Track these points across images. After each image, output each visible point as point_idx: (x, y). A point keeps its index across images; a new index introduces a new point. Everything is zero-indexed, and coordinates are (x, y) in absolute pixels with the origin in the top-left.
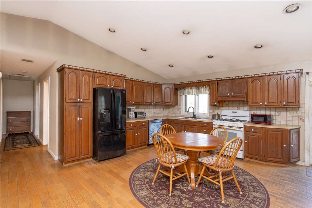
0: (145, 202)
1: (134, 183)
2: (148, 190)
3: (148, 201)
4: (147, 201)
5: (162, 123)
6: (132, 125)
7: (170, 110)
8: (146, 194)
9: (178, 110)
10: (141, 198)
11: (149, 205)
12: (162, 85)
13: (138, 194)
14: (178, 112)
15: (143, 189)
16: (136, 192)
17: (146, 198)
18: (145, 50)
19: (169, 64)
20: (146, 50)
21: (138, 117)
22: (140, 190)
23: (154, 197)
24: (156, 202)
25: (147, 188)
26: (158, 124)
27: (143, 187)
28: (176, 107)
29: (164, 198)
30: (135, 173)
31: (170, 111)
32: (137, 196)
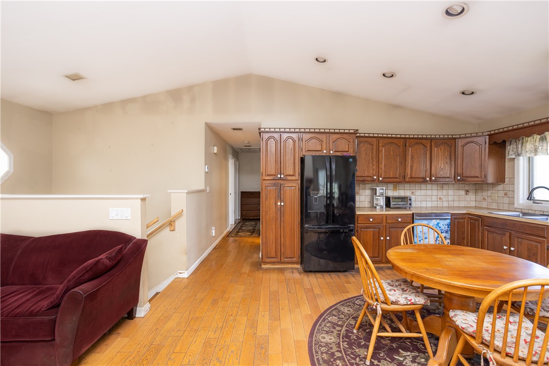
0: (316, 351)
1: (327, 317)
2: (339, 337)
3: (322, 353)
4: (320, 353)
5: (449, 221)
6: (371, 220)
7: (485, 194)
8: (329, 341)
9: (506, 194)
10: (315, 344)
11: (318, 359)
12: (456, 138)
13: (316, 336)
14: (506, 200)
15: (332, 332)
16: (317, 332)
17: (322, 347)
18: (391, 75)
19: (462, 89)
20: (393, 76)
21: (392, 206)
22: (326, 331)
23: (337, 351)
24: (332, 360)
25: (339, 334)
26: (438, 223)
27: (335, 328)
28: (500, 187)
29: (353, 361)
30: (343, 305)
31: (486, 198)
32: (312, 338)
